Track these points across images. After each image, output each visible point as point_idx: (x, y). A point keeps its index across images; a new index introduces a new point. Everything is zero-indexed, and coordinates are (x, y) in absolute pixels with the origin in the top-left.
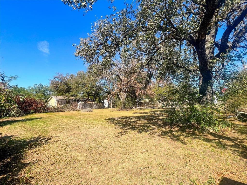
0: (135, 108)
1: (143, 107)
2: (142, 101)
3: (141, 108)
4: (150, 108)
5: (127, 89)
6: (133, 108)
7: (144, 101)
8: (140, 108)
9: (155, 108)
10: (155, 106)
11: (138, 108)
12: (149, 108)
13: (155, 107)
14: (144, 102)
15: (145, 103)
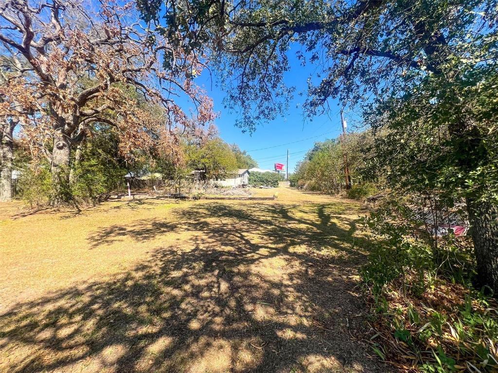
0: (119, 197)
1: (147, 196)
2: (144, 178)
3: (142, 197)
4: (170, 197)
5: (81, 126)
6: (112, 197)
7: (148, 178)
8: (137, 197)
9: (185, 197)
10: (184, 192)
11: (130, 197)
12: (167, 197)
13: (187, 195)
14: (150, 180)
15: (153, 182)
